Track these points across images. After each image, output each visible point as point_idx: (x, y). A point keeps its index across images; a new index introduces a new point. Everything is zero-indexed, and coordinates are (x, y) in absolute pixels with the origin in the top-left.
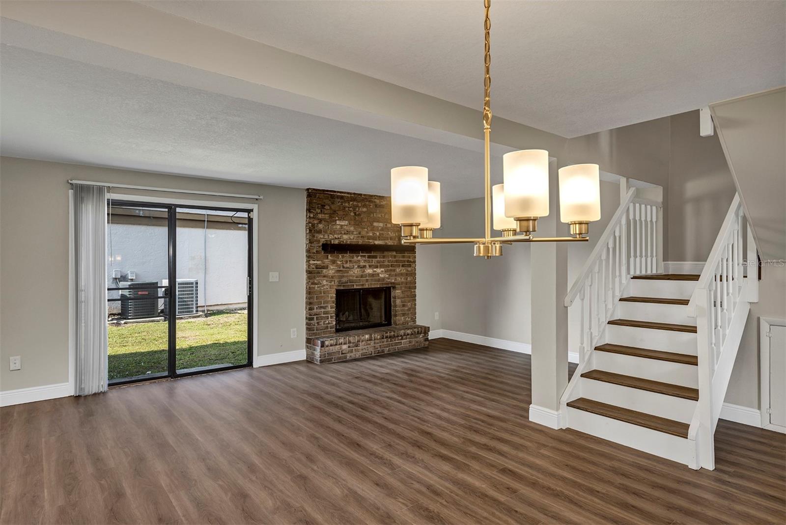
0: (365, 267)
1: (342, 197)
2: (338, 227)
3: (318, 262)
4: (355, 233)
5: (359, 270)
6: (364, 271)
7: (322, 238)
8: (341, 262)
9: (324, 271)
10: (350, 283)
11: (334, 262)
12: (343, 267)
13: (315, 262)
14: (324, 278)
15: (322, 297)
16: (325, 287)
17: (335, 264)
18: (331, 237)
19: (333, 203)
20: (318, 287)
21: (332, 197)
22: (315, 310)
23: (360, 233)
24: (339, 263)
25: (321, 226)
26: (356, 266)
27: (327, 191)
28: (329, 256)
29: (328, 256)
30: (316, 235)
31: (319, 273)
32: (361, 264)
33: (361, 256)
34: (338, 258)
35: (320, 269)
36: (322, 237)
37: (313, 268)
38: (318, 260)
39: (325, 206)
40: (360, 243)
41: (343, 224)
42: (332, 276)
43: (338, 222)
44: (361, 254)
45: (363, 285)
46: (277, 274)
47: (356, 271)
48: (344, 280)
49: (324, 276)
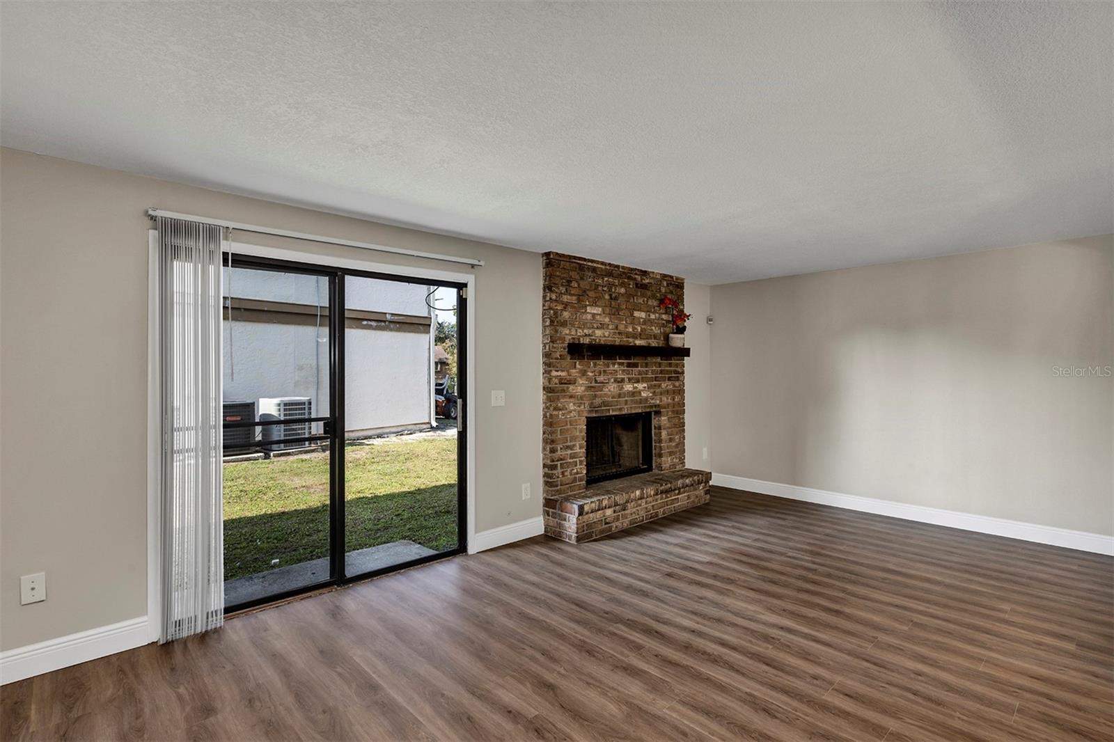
0: (622, 380)
1: (594, 270)
2: (589, 317)
3: (563, 374)
4: (610, 327)
5: (615, 385)
6: (622, 388)
7: (568, 334)
8: (593, 374)
9: (571, 387)
10: (605, 406)
11: (583, 373)
12: (596, 382)
13: (559, 373)
14: (572, 400)
15: (568, 430)
16: (572, 415)
17: (585, 377)
18: (580, 332)
19: (582, 279)
20: (563, 415)
21: (581, 267)
22: (559, 453)
23: (617, 328)
24: (590, 374)
25: (566, 314)
26: (612, 380)
27: (575, 258)
28: (578, 363)
29: (576, 363)
30: (561, 329)
31: (563, 391)
32: (618, 376)
33: (619, 364)
34: (589, 367)
35: (566, 386)
36: (568, 332)
37: (556, 384)
38: (562, 371)
39: (571, 281)
40: (617, 343)
41: (595, 312)
42: (581, 397)
43: (589, 309)
44: (618, 361)
45: (620, 409)
46: (502, 393)
47: (612, 388)
48: (598, 401)
49: (571, 397)
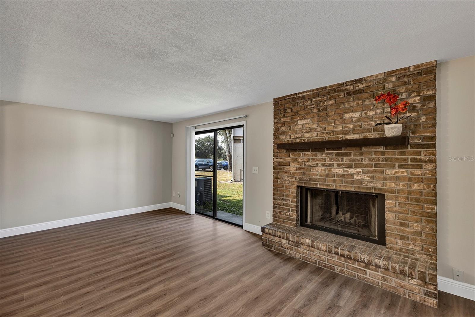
0: (331, 165)
1: (303, 97)
2: (300, 127)
3: (281, 160)
4: (318, 130)
5: (323, 168)
6: (330, 170)
7: (284, 139)
8: (303, 160)
9: (286, 168)
10: (312, 181)
11: (295, 160)
12: (305, 165)
13: (278, 160)
14: (286, 174)
15: (284, 190)
16: (286, 182)
17: (296, 162)
18: (293, 137)
19: (294, 106)
20: (281, 182)
21: (293, 100)
22: (278, 201)
23: (325, 129)
24: (300, 161)
25: (283, 129)
26: (320, 165)
27: (288, 96)
28: (291, 154)
29: (289, 154)
30: (280, 136)
31: (281, 169)
32: (327, 162)
33: (327, 154)
34: (300, 156)
35: (283, 166)
36: (284, 138)
37: (276, 165)
38: (280, 159)
39: (286, 110)
40: (325, 139)
41: (305, 123)
42: (293, 173)
43: (299, 122)
44: (326, 152)
45: (328, 185)
46: (256, 168)
47: (320, 170)
48: (305, 177)
49: (286, 173)
